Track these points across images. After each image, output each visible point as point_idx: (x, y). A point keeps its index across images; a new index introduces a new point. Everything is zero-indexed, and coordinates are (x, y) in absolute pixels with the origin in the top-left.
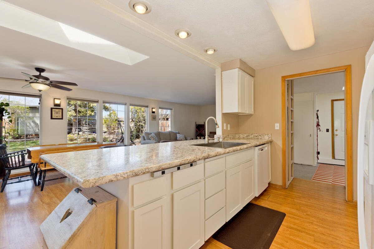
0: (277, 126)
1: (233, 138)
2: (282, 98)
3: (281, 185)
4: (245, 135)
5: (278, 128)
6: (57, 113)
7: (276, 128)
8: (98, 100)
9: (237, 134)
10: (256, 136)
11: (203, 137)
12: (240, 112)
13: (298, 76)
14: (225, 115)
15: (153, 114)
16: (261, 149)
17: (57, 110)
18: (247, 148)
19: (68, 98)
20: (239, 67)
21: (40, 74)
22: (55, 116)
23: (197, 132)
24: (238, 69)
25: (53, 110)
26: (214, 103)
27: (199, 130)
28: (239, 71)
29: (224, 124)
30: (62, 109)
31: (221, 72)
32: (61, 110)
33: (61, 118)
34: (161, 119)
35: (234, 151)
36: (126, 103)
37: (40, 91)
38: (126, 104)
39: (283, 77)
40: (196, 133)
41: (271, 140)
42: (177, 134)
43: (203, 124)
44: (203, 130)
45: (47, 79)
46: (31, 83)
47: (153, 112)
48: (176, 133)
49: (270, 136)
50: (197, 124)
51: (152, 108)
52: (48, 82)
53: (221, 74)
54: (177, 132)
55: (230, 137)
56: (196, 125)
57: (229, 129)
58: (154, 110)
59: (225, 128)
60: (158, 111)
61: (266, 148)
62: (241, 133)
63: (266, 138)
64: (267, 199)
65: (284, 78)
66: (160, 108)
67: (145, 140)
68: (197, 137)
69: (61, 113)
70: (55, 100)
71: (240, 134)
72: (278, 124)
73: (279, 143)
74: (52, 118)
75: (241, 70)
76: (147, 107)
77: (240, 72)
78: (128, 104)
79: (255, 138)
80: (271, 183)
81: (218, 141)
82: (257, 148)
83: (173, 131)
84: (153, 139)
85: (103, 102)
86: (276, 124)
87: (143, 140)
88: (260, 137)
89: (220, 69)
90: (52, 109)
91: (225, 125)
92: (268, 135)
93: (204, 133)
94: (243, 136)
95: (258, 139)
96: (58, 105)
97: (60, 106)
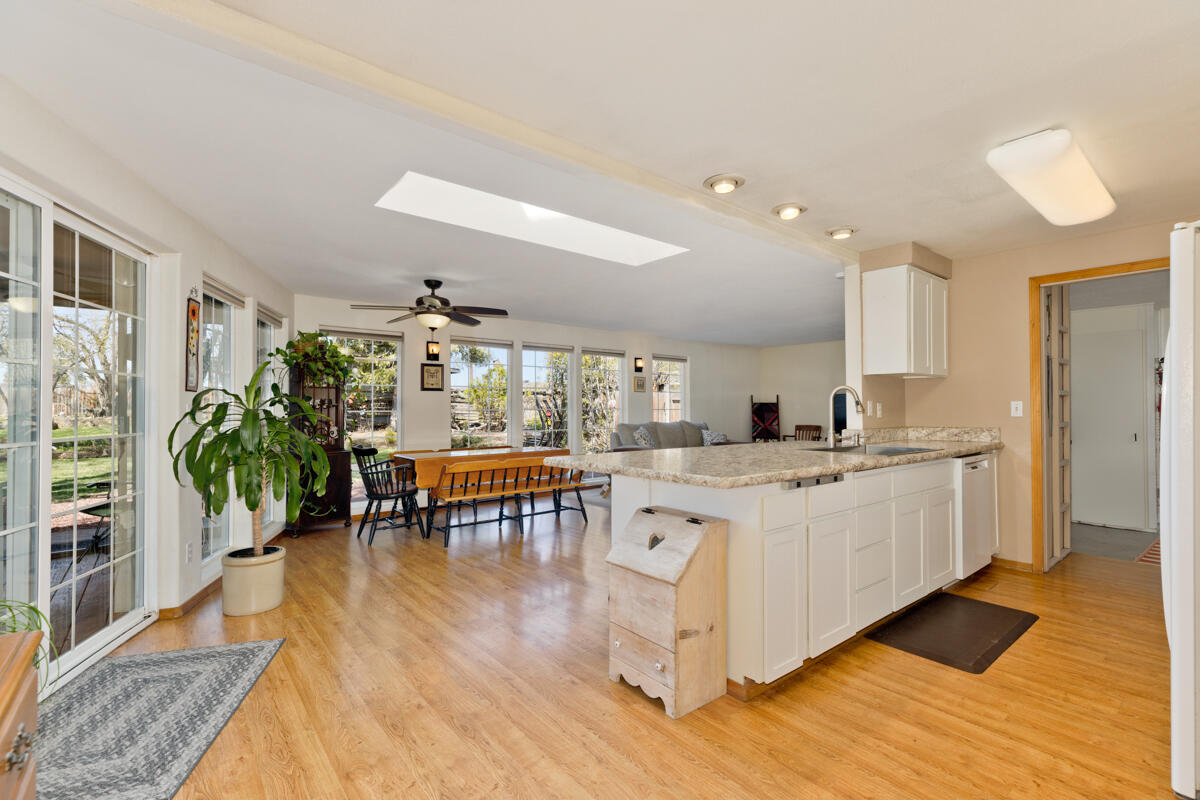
0: (1017, 409)
2: (1031, 334)
3: (1030, 562)
4: (924, 432)
5: (1020, 413)
6: (431, 376)
7: (1014, 414)
9: (898, 428)
12: (912, 371)
13: (1076, 278)
14: (871, 381)
15: (638, 374)
16: (973, 465)
17: (433, 369)
18: (937, 458)
19: (452, 338)
20: (910, 261)
21: (433, 294)
22: (428, 383)
23: (755, 424)
24: (906, 265)
25: (426, 368)
27: (762, 419)
28: (909, 271)
29: (868, 402)
30: (442, 366)
31: (861, 273)
32: (440, 369)
33: (440, 387)
35: (909, 463)
39: (1032, 279)
40: (754, 427)
41: (1000, 443)
42: (703, 430)
43: (775, 401)
44: (773, 421)
47: (639, 370)
48: (698, 427)
49: (995, 433)
50: (755, 401)
51: (636, 359)
53: (861, 277)
54: (702, 423)
55: (882, 435)
56: (753, 405)
57: (879, 414)
58: (640, 364)
59: (870, 412)
60: (651, 366)
61: (985, 464)
62: (911, 428)
63: (985, 439)
64: (987, 589)
65: (1035, 281)
66: (655, 357)
68: (758, 438)
69: (440, 374)
70: (430, 345)
71: (907, 429)
72: (1020, 403)
73: (1022, 450)
74: (422, 388)
75: (915, 268)
76: (621, 355)
77: (912, 274)
79: (953, 439)
80: (1000, 557)
82: (960, 460)
83: (688, 420)
86: (1014, 404)
87: (616, 445)
88: (966, 436)
89: (858, 266)
90: (423, 365)
91: (870, 404)
92: (990, 430)
93: (776, 427)
94: (917, 434)
95: (962, 441)
96: (435, 357)
97: (438, 360)
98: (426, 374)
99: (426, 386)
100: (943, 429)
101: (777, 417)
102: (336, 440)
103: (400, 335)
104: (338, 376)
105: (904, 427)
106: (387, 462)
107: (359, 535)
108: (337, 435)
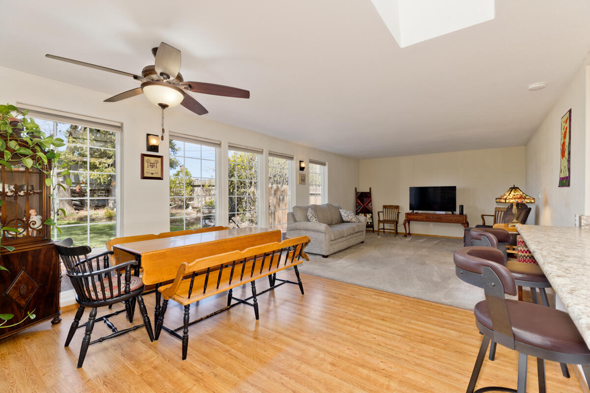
6: (152, 165)
11: (371, 215)
15: (301, 172)
17: (153, 160)
19: (171, 134)
22: (149, 174)
25: (145, 158)
27: (362, 201)
30: (162, 158)
32: (159, 159)
33: (159, 176)
37: (163, 107)
38: (261, 152)
40: (358, 207)
42: (340, 210)
43: (368, 191)
44: (369, 203)
47: (302, 169)
50: (358, 191)
51: (300, 162)
56: (357, 193)
58: (303, 165)
66: (310, 161)
69: (159, 165)
70: (149, 137)
74: (143, 177)
76: (291, 158)
85: (229, 146)
90: (143, 155)
93: (370, 207)
96: (155, 148)
97: (158, 151)
98: (146, 164)
99: (146, 175)
101: (371, 201)
102: (39, 231)
103: (119, 125)
104: (40, 159)
106: (105, 254)
107: (67, 344)
108: (40, 225)
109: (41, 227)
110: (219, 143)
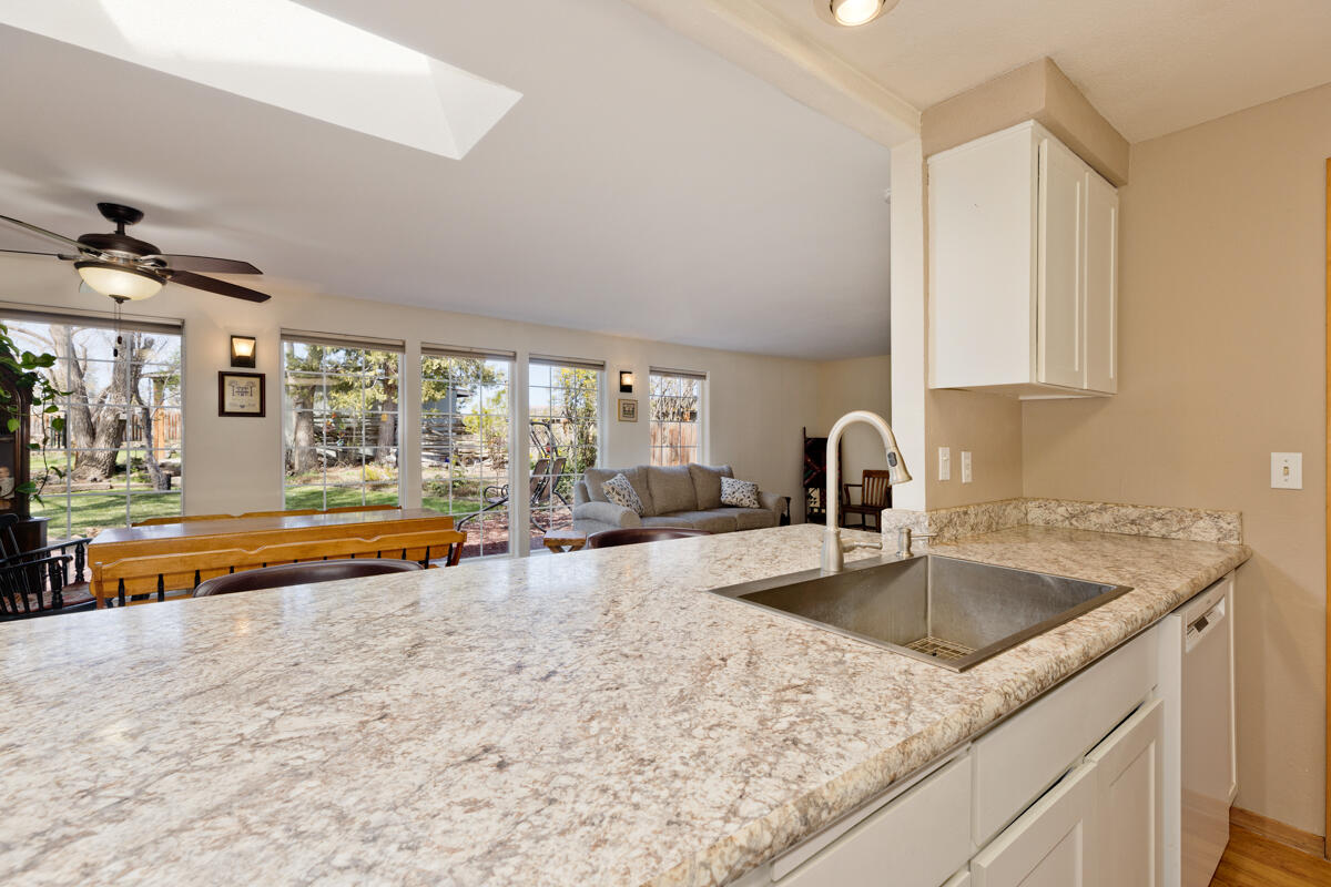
0: (1288, 470)
1: (989, 527)
4: (1061, 510)
5: (1295, 481)
6: (243, 392)
7: (1277, 481)
8: (404, 342)
9: (1008, 501)
10: (1133, 522)
12: (1043, 379)
14: (942, 400)
15: (626, 395)
17: (243, 381)
19: (284, 332)
20: (1040, 112)
21: (120, 231)
22: (235, 405)
23: (808, 467)
24: (1032, 122)
25: (228, 379)
26: (883, 349)
27: (818, 461)
28: (1038, 140)
29: (940, 449)
30: (262, 377)
31: (926, 157)
32: (257, 381)
33: (257, 410)
34: (671, 416)
36: (515, 353)
37: (120, 300)
38: (513, 357)
40: (806, 472)
41: (1241, 548)
42: (724, 479)
45: (144, 248)
46: (79, 265)
47: (626, 389)
48: (718, 475)
50: (808, 436)
51: (622, 373)
52: (147, 262)
53: (925, 167)
54: (725, 467)
55: (972, 520)
56: (806, 440)
57: (966, 475)
58: (627, 380)
59: (943, 473)
60: (646, 384)
61: (1221, 607)
62: (1035, 500)
66: (653, 371)
67: (587, 499)
68: (811, 490)
69: (257, 389)
71: (1026, 500)
72: (1295, 460)
74: (222, 413)
75: (1050, 135)
76: (601, 366)
77: (1045, 145)
78: (523, 355)
81: (904, 555)
82: (1178, 621)
83: (707, 463)
84: (617, 497)
85: (423, 348)
86: (1278, 460)
87: (581, 501)
88: (1156, 525)
89: (918, 142)
90: (222, 376)
91: (943, 454)
92: (1216, 516)
94: (1046, 515)
95: (1146, 536)
96: (247, 361)
97: (254, 367)
98: (228, 391)
99: (228, 409)
100: (1103, 509)
103: (178, 323)
105: (1019, 499)
108: (10, 493)
109: (12, 496)
110: (401, 344)
